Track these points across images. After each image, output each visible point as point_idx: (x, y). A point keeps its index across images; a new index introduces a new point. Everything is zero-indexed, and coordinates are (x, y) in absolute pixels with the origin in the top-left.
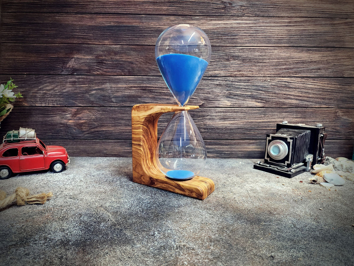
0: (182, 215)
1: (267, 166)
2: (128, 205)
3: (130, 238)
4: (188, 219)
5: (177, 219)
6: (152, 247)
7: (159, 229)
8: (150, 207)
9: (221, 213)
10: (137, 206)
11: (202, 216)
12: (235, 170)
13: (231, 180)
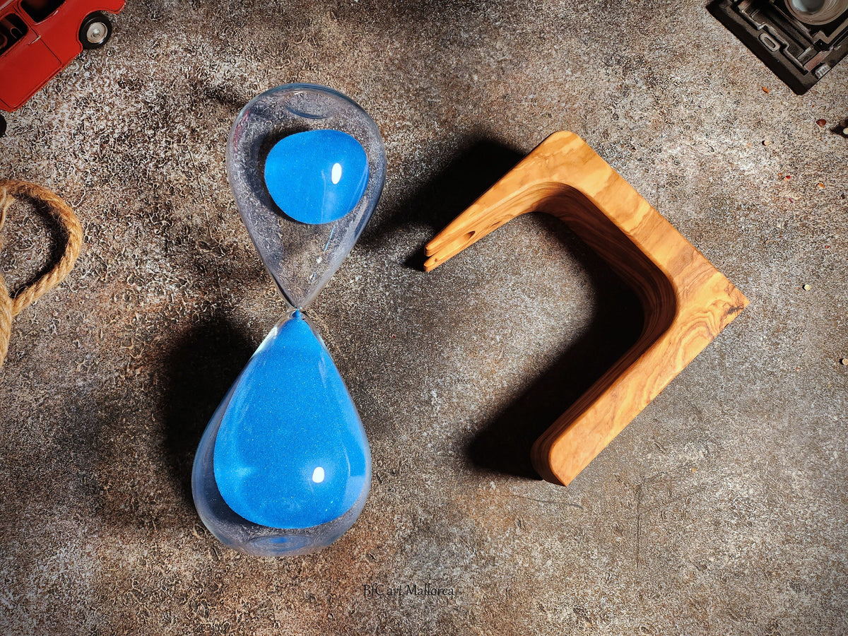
0: (484, 320)
1: (755, 28)
2: (357, 279)
3: (384, 414)
4: (498, 338)
5: (475, 338)
6: (431, 442)
7: (439, 380)
8: (410, 285)
9: (573, 308)
10: (378, 280)
11: (528, 325)
12: (651, 26)
13: (627, 115)
